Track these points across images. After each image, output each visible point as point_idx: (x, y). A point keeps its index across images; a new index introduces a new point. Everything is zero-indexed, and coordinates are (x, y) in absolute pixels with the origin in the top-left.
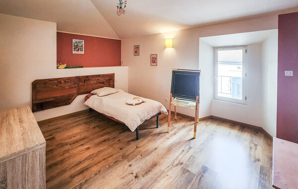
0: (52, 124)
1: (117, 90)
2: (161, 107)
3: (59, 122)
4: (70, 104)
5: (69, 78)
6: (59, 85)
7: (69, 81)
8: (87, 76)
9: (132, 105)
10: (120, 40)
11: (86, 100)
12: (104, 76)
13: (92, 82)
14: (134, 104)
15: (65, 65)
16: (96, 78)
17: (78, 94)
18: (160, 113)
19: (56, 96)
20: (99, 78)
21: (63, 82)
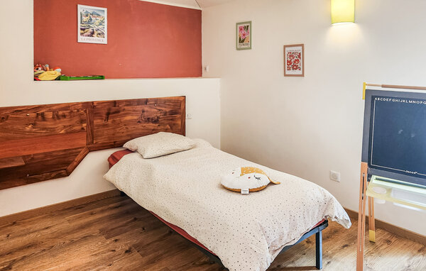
0: (16, 229)
1: (193, 142)
2: (328, 204)
3: (38, 226)
4: (68, 174)
5: (67, 107)
6: (40, 124)
7: (66, 112)
8: (115, 103)
9: (239, 192)
10: (200, 12)
11: (111, 165)
12: (157, 101)
13: (128, 118)
14: (245, 189)
15: (58, 72)
16: (139, 108)
17: (91, 150)
18: (325, 223)
19: (31, 152)
20: (146, 108)
21: (49, 115)
